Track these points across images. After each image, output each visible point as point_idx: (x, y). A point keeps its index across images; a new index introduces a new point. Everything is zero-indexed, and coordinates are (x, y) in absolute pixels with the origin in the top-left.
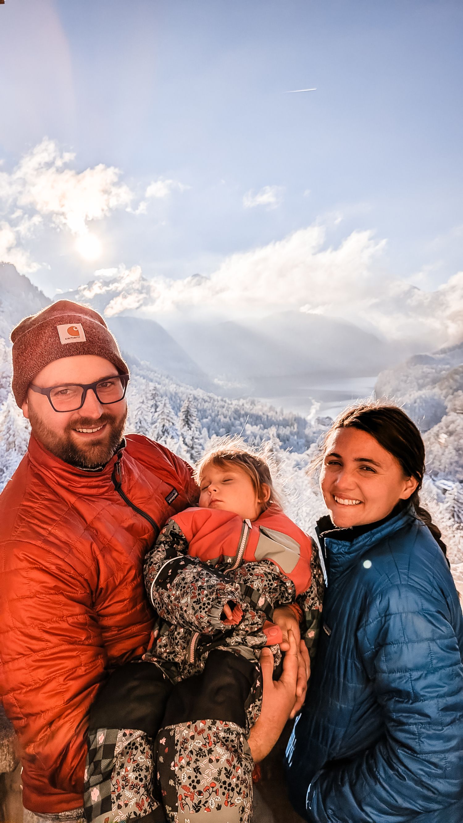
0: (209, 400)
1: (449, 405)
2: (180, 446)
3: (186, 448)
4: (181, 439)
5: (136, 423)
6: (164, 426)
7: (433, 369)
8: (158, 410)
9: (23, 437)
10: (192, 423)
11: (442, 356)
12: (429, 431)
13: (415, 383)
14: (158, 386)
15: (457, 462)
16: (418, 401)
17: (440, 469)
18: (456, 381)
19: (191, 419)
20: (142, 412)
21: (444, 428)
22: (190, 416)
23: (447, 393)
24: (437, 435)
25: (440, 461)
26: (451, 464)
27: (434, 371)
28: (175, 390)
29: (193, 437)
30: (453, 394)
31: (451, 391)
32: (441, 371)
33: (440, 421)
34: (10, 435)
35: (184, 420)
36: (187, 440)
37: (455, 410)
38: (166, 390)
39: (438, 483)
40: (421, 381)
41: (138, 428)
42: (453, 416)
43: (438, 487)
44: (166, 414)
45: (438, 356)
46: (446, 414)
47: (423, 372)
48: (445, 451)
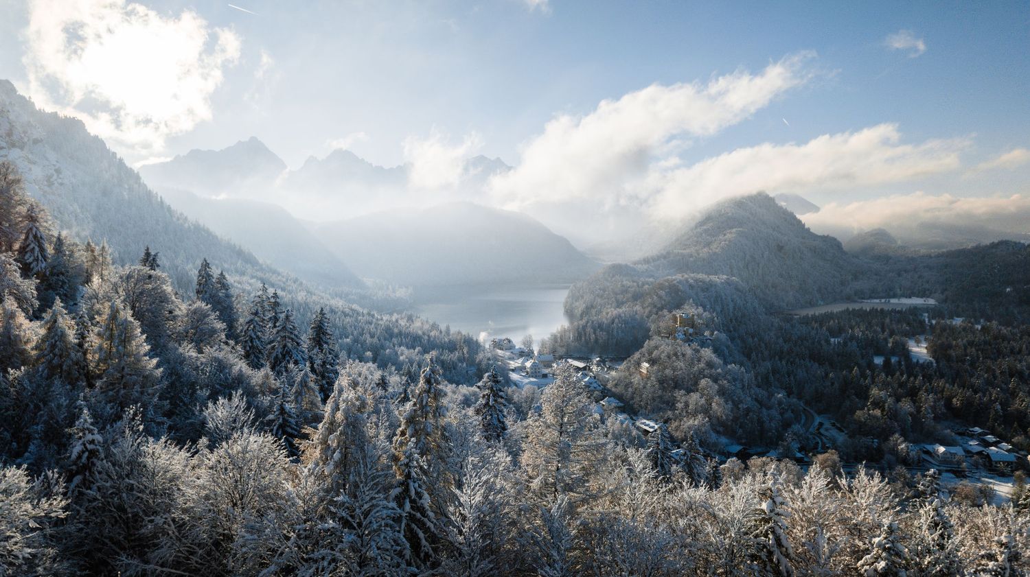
0: (351, 314)
1: (653, 327)
2: (306, 374)
3: (313, 377)
4: (308, 364)
5: (246, 342)
6: (285, 346)
7: (634, 282)
8: (277, 324)
9: (75, 359)
10: (326, 343)
11: (645, 267)
12: (628, 359)
13: (613, 299)
14: (280, 293)
15: (661, 397)
16: (616, 320)
17: (640, 406)
18: (660, 297)
19: (324, 338)
20: (254, 327)
21: (647, 355)
22: (323, 334)
23: (650, 312)
24: (638, 364)
25: (641, 396)
26: (654, 399)
27: (635, 284)
28: (304, 298)
29: (324, 362)
30: (657, 314)
31: (655, 310)
32: (643, 285)
33: (643, 347)
34: (55, 355)
35: (314, 339)
36: (315, 366)
37: (659, 333)
38: (292, 298)
39: (638, 423)
40: (620, 297)
41: (248, 348)
42: (656, 340)
43: (638, 428)
44: (289, 330)
45: (640, 266)
46: (649, 338)
47: (623, 286)
48: (647, 384)
